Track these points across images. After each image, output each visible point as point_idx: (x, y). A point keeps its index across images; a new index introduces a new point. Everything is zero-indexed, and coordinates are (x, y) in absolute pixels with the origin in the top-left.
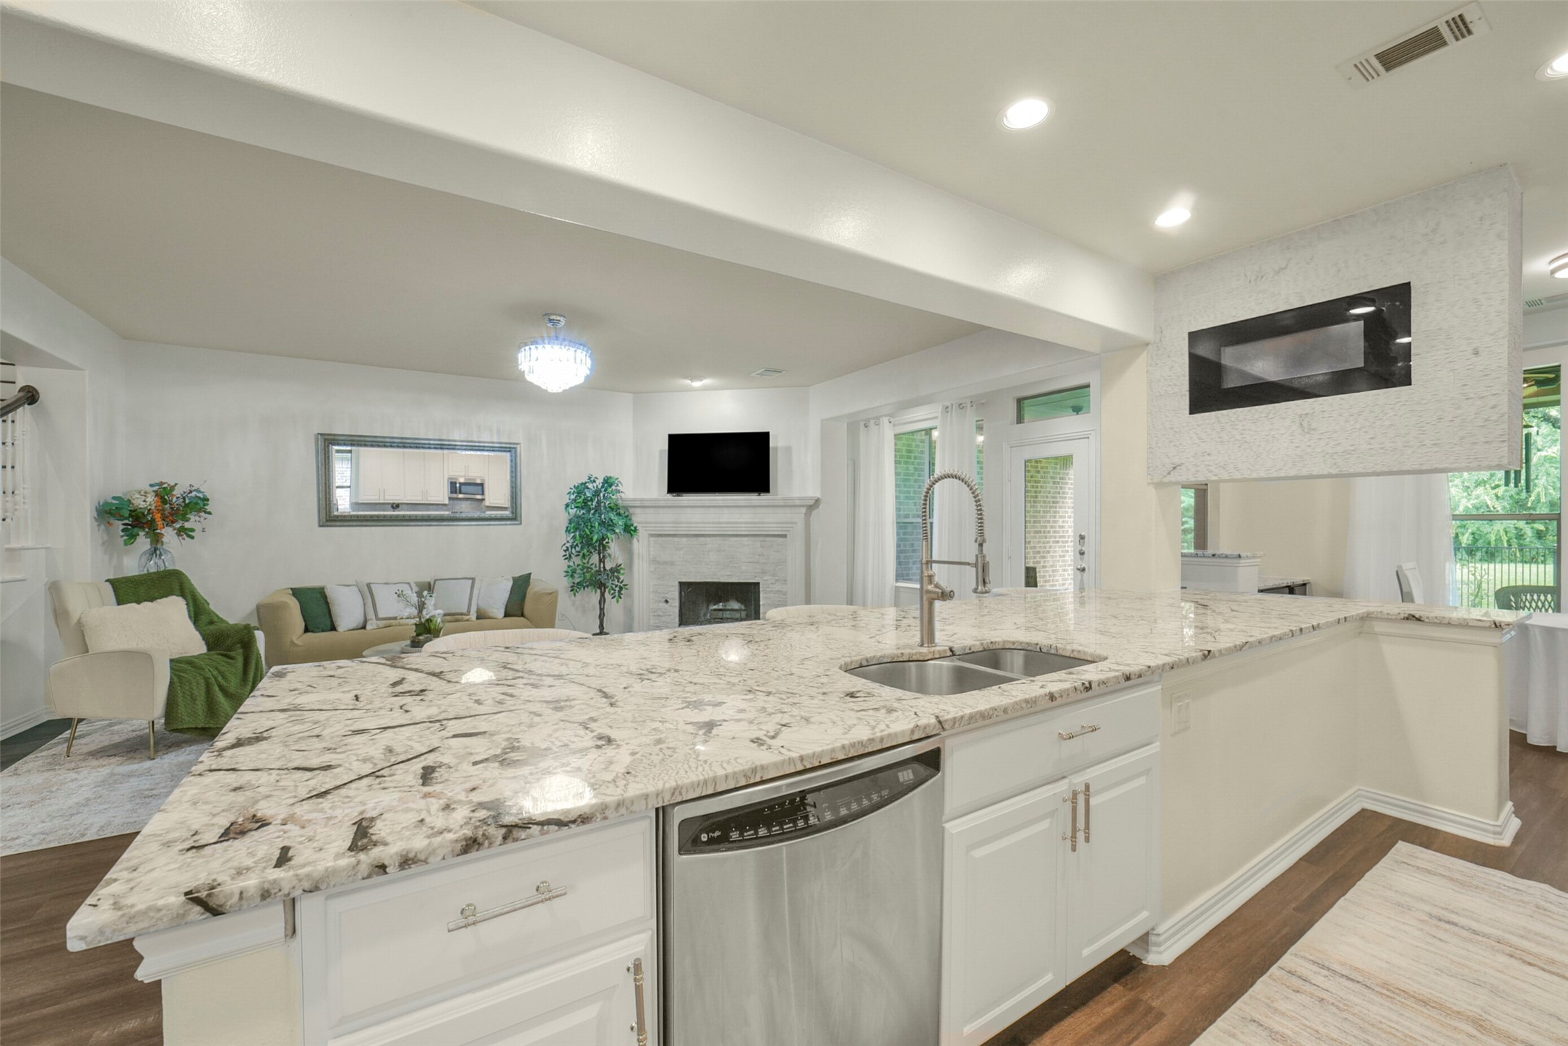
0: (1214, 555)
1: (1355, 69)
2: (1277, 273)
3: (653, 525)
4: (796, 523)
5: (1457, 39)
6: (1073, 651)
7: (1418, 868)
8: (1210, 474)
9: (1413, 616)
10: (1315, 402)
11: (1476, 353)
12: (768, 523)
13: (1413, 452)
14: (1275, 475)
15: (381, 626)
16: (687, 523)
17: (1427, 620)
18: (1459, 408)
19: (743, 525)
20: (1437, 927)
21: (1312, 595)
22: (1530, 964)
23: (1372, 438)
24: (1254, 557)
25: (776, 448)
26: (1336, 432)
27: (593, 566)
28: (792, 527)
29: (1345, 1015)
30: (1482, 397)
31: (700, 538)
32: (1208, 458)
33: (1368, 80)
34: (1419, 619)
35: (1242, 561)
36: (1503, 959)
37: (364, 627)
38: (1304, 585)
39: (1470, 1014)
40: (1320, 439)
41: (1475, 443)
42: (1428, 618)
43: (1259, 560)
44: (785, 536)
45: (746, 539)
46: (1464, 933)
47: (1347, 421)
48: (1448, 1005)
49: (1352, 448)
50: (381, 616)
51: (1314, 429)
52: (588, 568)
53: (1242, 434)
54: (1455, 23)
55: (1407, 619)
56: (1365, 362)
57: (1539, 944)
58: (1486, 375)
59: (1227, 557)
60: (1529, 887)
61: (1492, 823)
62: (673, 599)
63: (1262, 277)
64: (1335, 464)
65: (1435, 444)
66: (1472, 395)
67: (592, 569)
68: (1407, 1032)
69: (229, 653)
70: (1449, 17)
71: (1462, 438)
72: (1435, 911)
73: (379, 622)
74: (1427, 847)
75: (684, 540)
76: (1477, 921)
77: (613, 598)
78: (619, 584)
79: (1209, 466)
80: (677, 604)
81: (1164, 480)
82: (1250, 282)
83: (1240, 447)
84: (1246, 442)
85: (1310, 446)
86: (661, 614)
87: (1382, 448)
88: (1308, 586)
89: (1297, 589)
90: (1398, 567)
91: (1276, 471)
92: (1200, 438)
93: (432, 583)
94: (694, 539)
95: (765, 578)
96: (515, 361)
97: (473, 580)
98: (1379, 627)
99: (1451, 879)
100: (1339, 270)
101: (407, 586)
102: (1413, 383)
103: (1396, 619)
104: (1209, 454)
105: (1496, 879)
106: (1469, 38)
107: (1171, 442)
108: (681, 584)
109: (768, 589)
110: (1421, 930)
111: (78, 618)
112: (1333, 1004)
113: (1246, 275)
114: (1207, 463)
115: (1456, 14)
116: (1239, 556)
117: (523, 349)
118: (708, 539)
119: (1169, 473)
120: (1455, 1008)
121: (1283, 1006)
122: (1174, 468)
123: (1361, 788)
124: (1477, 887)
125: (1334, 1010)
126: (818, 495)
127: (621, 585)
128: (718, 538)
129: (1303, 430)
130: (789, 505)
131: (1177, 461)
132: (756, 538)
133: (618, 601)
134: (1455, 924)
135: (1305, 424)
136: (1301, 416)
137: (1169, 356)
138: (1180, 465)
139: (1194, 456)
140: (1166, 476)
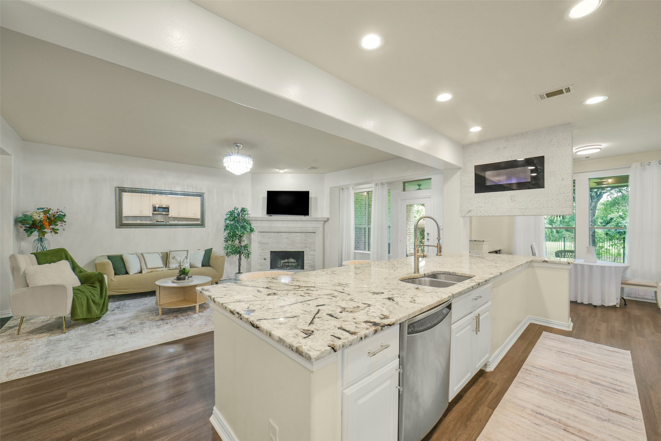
0: (475, 241)
1: (539, 96)
2: (504, 148)
3: (260, 228)
4: (319, 228)
5: (566, 92)
6: (462, 274)
7: (550, 338)
8: (482, 214)
9: (545, 261)
10: (515, 192)
11: (563, 180)
12: (309, 227)
13: (545, 209)
14: (503, 215)
15: (149, 272)
16: (275, 227)
17: (549, 262)
18: (558, 196)
19: (298, 228)
20: (560, 354)
21: (502, 254)
22: (584, 361)
23: (533, 204)
24: (488, 241)
25: (311, 198)
26: (522, 202)
27: (236, 245)
28: (318, 229)
29: (544, 379)
30: (564, 193)
31: (280, 233)
33: (542, 99)
34: (547, 262)
35: (484, 243)
36: (578, 360)
37: (141, 272)
38: (500, 250)
40: (517, 204)
41: (563, 207)
42: (550, 261)
43: (489, 242)
44: (315, 233)
45: (299, 234)
46: (567, 355)
47: (525, 198)
48: (568, 373)
49: (527, 207)
50: (148, 267)
51: (515, 201)
52: (234, 246)
53: (492, 201)
54: (567, 89)
55: (544, 262)
56: (531, 180)
57: (585, 355)
58: (565, 187)
59: (479, 241)
60: (579, 341)
61: (567, 324)
62: (268, 258)
63: (499, 149)
64: (522, 212)
65: (552, 207)
66: (562, 193)
67: (235, 246)
68: (560, 381)
69: (93, 285)
70: (566, 88)
71: (559, 205)
72: (558, 350)
73: (148, 270)
74: (551, 332)
75: (273, 234)
76: (569, 351)
77: (245, 258)
78: (248, 252)
79: (481, 211)
80: (269, 260)
81: (466, 215)
82: (495, 151)
83: (491, 205)
84: (493, 204)
85: (514, 206)
86: (263, 264)
87: (536, 208)
88: (501, 251)
89: (498, 252)
90: (531, 244)
91: (503, 213)
92: (478, 201)
93: (168, 253)
94: (277, 233)
95: (306, 249)
96: (221, 162)
97: (187, 251)
98: (535, 264)
99: (560, 341)
100: (523, 150)
101: (158, 254)
102: (545, 187)
103: (540, 262)
104: (481, 207)
105: (571, 340)
106: (569, 93)
107: (468, 202)
108: (271, 252)
109: (307, 254)
110: (556, 355)
111: (23, 271)
112: (540, 376)
113: (494, 148)
115: (568, 87)
116: (484, 241)
117: (225, 158)
118: (283, 234)
119: (468, 213)
120: (570, 374)
121: (528, 378)
122: (470, 211)
123: (530, 316)
124: (567, 342)
125: (541, 378)
126: (328, 216)
127: (249, 253)
128: (287, 233)
129: (512, 201)
130: (317, 220)
131: (470, 209)
132: (303, 233)
133: (247, 260)
134: (564, 353)
135: (513, 199)
136: (511, 196)
137: (468, 173)
138: (472, 210)
139: (476, 208)
140: (466, 214)
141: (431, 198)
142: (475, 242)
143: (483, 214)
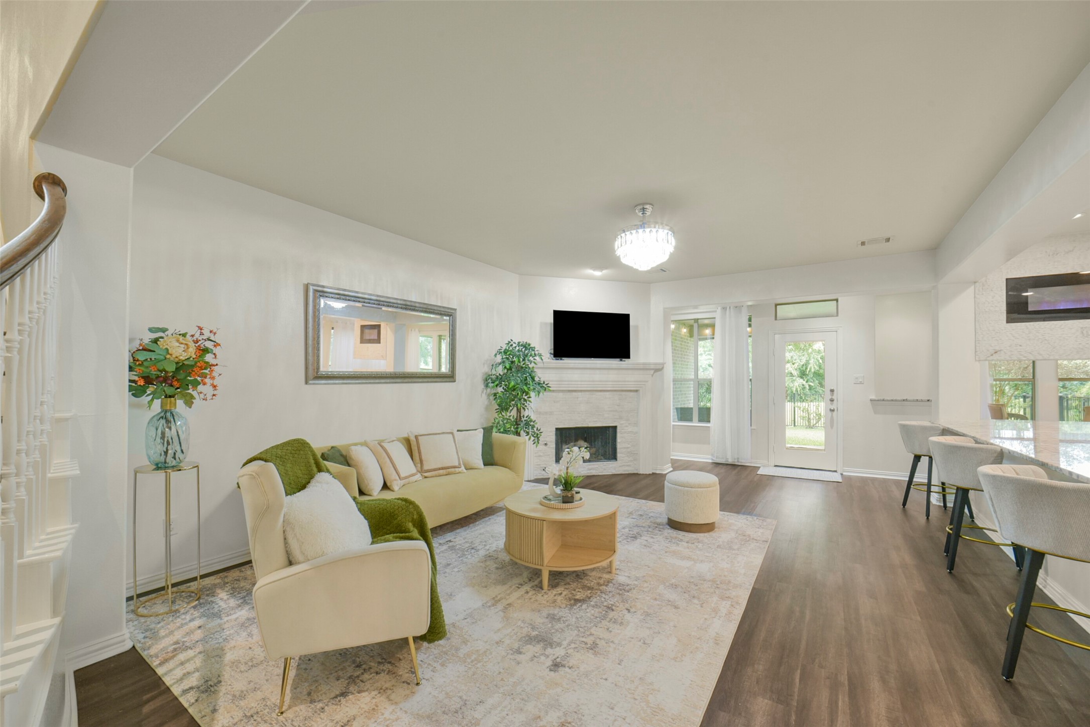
2: (1067, 252)
4: (647, 382)
8: (1021, 357)
12: (628, 381)
16: (568, 381)
19: (611, 383)
25: (636, 327)
27: (511, 418)
28: (643, 385)
31: (574, 393)
32: (1021, 347)
44: (638, 391)
45: (608, 393)
52: (508, 419)
53: (1043, 336)
62: (551, 442)
63: (1057, 254)
67: (510, 420)
75: (561, 394)
77: (534, 444)
78: (537, 432)
79: (1020, 352)
80: (554, 446)
81: (988, 359)
82: (1049, 256)
83: (1041, 342)
84: (1046, 340)
85: (1087, 344)
86: (542, 454)
91: (1066, 356)
92: (1014, 337)
93: (413, 439)
94: (569, 393)
95: (622, 422)
97: (453, 432)
104: (1020, 346)
107: (994, 338)
108: (557, 429)
109: (623, 431)
113: (1046, 252)
114: (1019, 350)
118: (580, 394)
119: (992, 355)
122: (996, 352)
126: (663, 361)
127: (538, 433)
128: (587, 393)
129: (1083, 335)
130: (644, 368)
131: (997, 348)
132: (615, 393)
133: (537, 446)
135: (1085, 332)
136: (1082, 328)
137: (992, 290)
138: (1000, 351)
139: (1010, 346)
140: (989, 357)
141: (836, 331)
143: (1025, 357)
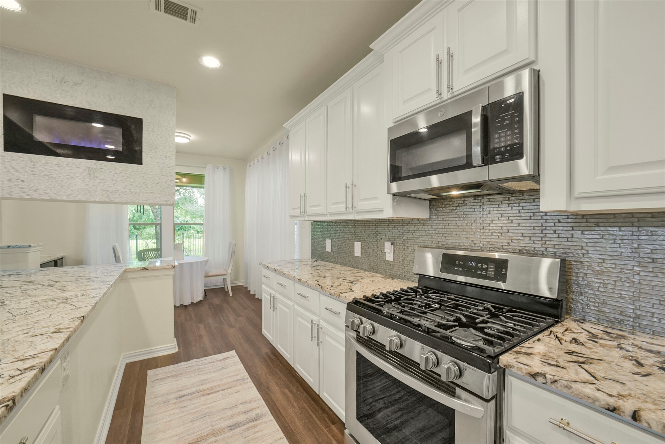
0: (8, 247)
2: (76, 84)
5: (190, 22)
7: (160, 379)
8: (24, 195)
9: (145, 268)
10: (97, 162)
11: (166, 157)
13: (143, 195)
14: (73, 199)
17: (150, 269)
18: (160, 179)
20: (180, 402)
22: (209, 394)
23: (125, 186)
24: (38, 246)
26: (108, 180)
30: (168, 176)
32: (22, 183)
33: (156, 9)
34: (147, 269)
35: (31, 249)
36: (203, 398)
39: (210, 432)
40: (100, 182)
41: (165, 194)
43: (41, 247)
46: (188, 397)
47: (114, 176)
49: (116, 190)
51: (96, 177)
54: (193, 14)
55: (142, 270)
56: (123, 149)
57: (206, 384)
58: (169, 168)
59: (20, 247)
60: (192, 363)
61: (173, 344)
63: (65, 82)
64: (108, 196)
65: (151, 193)
66: (164, 175)
71: (161, 191)
72: (176, 395)
74: (157, 367)
76: (189, 389)
79: (22, 188)
82: (56, 81)
83: (48, 180)
84: (53, 177)
85: (94, 185)
87: (130, 191)
89: (59, 262)
90: (114, 246)
91: (74, 197)
92: (14, 169)
98: (130, 275)
99: (172, 376)
102: (143, 164)
103: (138, 270)
104: (22, 181)
105: (183, 367)
110: (177, 408)
113: (53, 76)
114: (21, 187)
115: (195, 9)
116: (30, 246)
120: (206, 434)
123: (124, 354)
124: (181, 374)
129: (90, 176)
134: (184, 396)
135: (91, 173)
136: (89, 168)
142: (9, 250)
143: (28, 195)
